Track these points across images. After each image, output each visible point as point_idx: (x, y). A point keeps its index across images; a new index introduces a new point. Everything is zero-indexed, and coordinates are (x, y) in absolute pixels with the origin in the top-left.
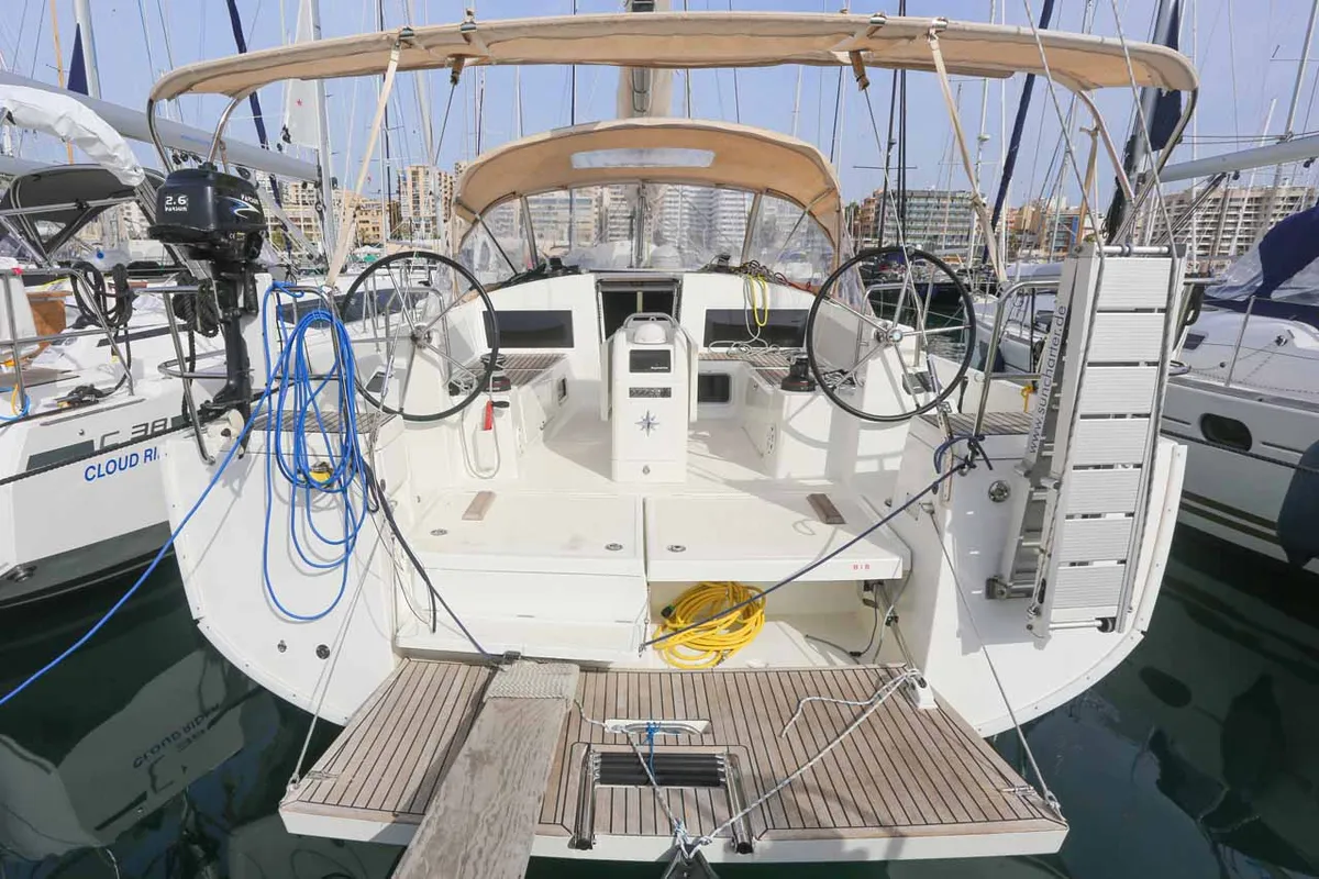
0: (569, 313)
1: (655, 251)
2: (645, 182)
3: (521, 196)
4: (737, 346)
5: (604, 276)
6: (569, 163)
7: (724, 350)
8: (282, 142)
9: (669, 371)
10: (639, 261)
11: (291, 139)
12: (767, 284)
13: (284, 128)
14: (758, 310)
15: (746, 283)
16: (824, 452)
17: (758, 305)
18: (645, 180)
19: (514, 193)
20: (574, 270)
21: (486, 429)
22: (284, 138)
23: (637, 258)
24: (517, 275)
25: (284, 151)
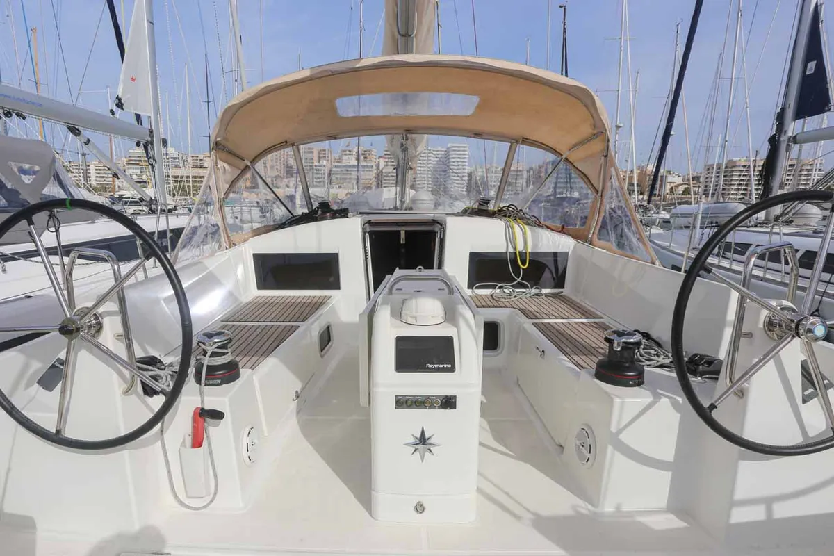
0: (336, 255)
1: (414, 196)
2: (406, 132)
3: (293, 145)
4: (500, 287)
5: (373, 218)
6: (334, 109)
7: (487, 292)
8: (114, 108)
9: (452, 369)
10: (402, 202)
11: (124, 107)
12: (527, 228)
13: (117, 98)
14: (520, 252)
15: (507, 226)
16: (666, 476)
17: (520, 248)
18: (408, 131)
19: (286, 142)
20: (343, 213)
21: (194, 446)
22: (117, 105)
23: (401, 201)
24: (294, 216)
25: (117, 116)
